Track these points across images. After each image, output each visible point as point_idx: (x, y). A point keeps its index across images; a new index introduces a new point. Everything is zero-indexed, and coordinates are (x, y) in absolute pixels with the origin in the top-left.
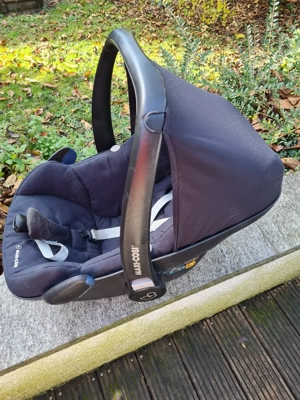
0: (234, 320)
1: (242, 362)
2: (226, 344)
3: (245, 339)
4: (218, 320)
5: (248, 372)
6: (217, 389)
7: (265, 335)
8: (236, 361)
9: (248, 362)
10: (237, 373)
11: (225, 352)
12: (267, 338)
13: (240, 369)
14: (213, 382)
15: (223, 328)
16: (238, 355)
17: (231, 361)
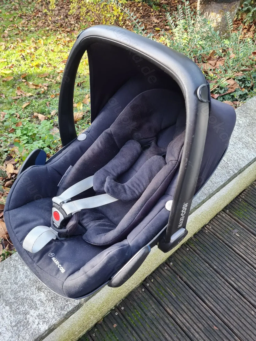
0: (224, 220)
1: (241, 245)
2: (226, 237)
3: (236, 230)
4: (214, 224)
5: (247, 251)
6: (232, 268)
7: (248, 224)
8: (237, 246)
9: (245, 245)
10: (241, 254)
11: (227, 242)
12: (250, 226)
13: (242, 250)
14: (228, 264)
15: (219, 228)
16: (237, 242)
17: (233, 247)
